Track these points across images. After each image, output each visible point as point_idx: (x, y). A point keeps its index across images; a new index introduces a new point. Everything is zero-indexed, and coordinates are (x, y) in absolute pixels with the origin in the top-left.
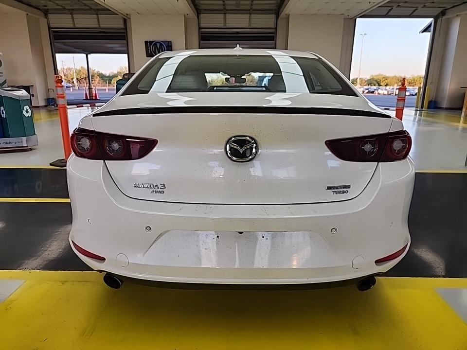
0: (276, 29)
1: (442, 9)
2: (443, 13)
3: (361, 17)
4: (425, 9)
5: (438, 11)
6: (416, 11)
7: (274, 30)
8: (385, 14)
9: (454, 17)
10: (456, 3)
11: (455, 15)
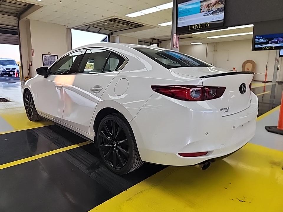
0: (18, 27)
1: (112, 31)
2: (112, 34)
3: (74, 29)
4: (105, 30)
5: (109, 32)
6: (101, 31)
7: (17, 28)
8: (86, 29)
9: (116, 36)
10: (122, 29)
11: (117, 35)
